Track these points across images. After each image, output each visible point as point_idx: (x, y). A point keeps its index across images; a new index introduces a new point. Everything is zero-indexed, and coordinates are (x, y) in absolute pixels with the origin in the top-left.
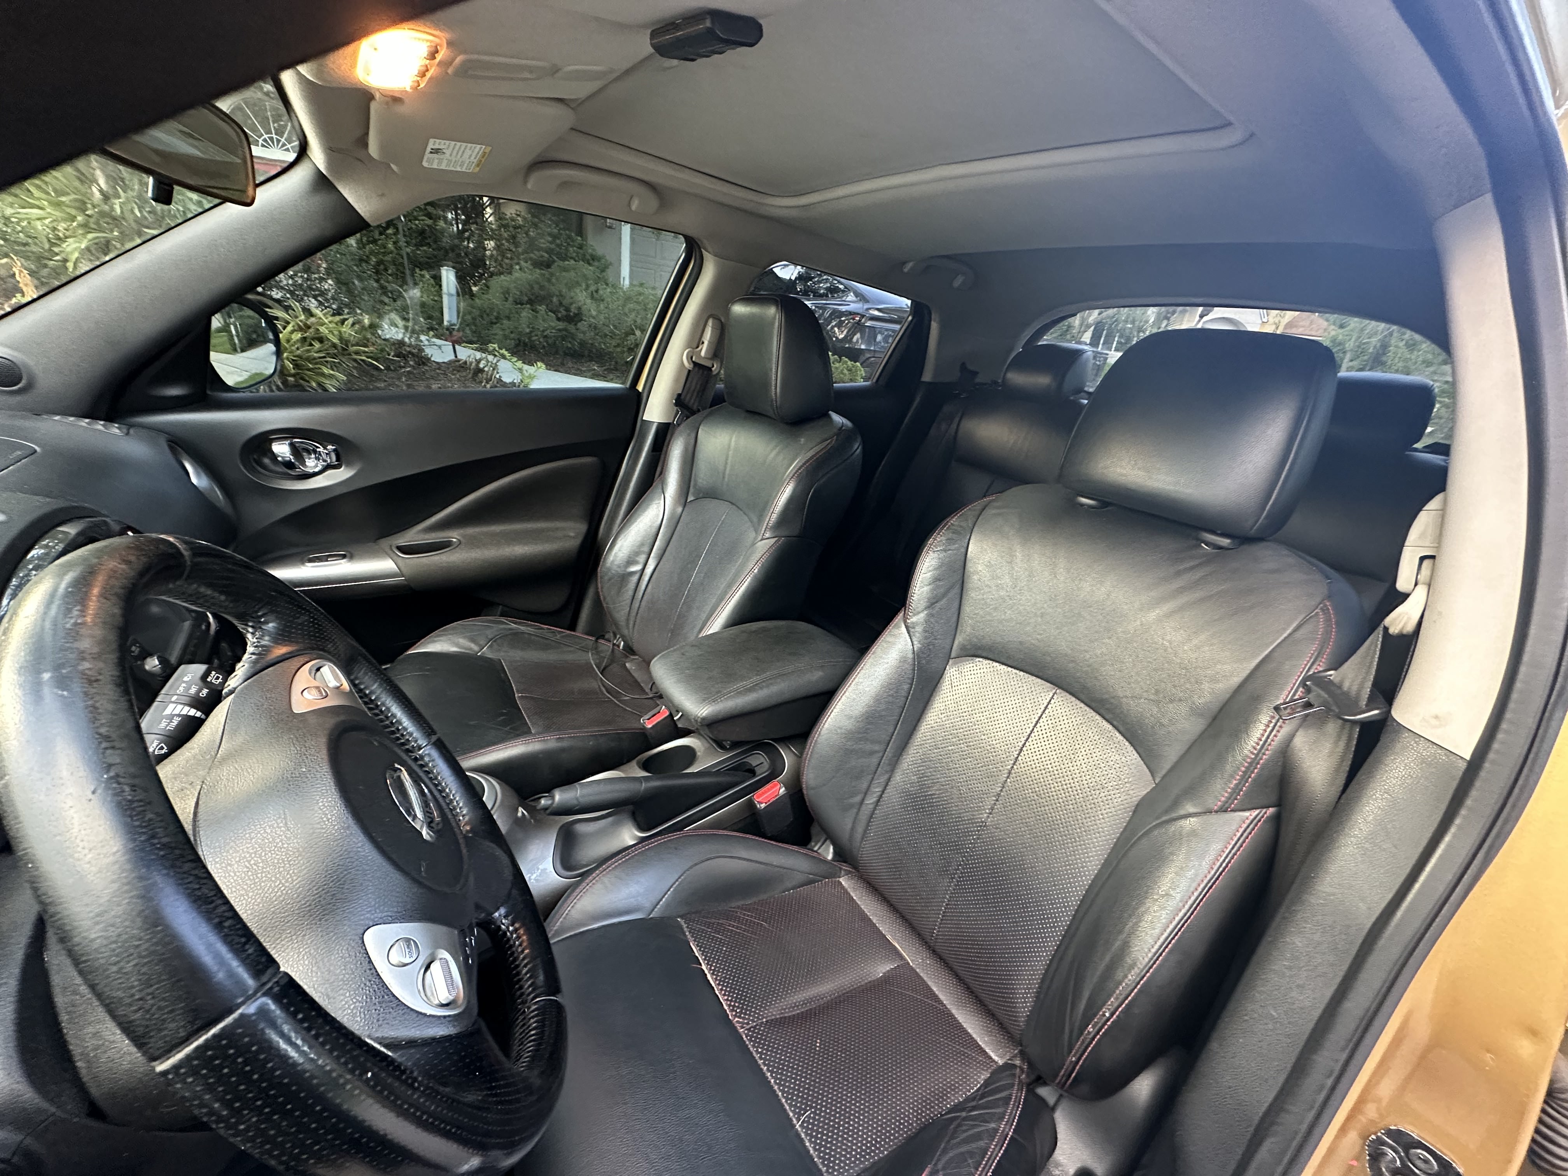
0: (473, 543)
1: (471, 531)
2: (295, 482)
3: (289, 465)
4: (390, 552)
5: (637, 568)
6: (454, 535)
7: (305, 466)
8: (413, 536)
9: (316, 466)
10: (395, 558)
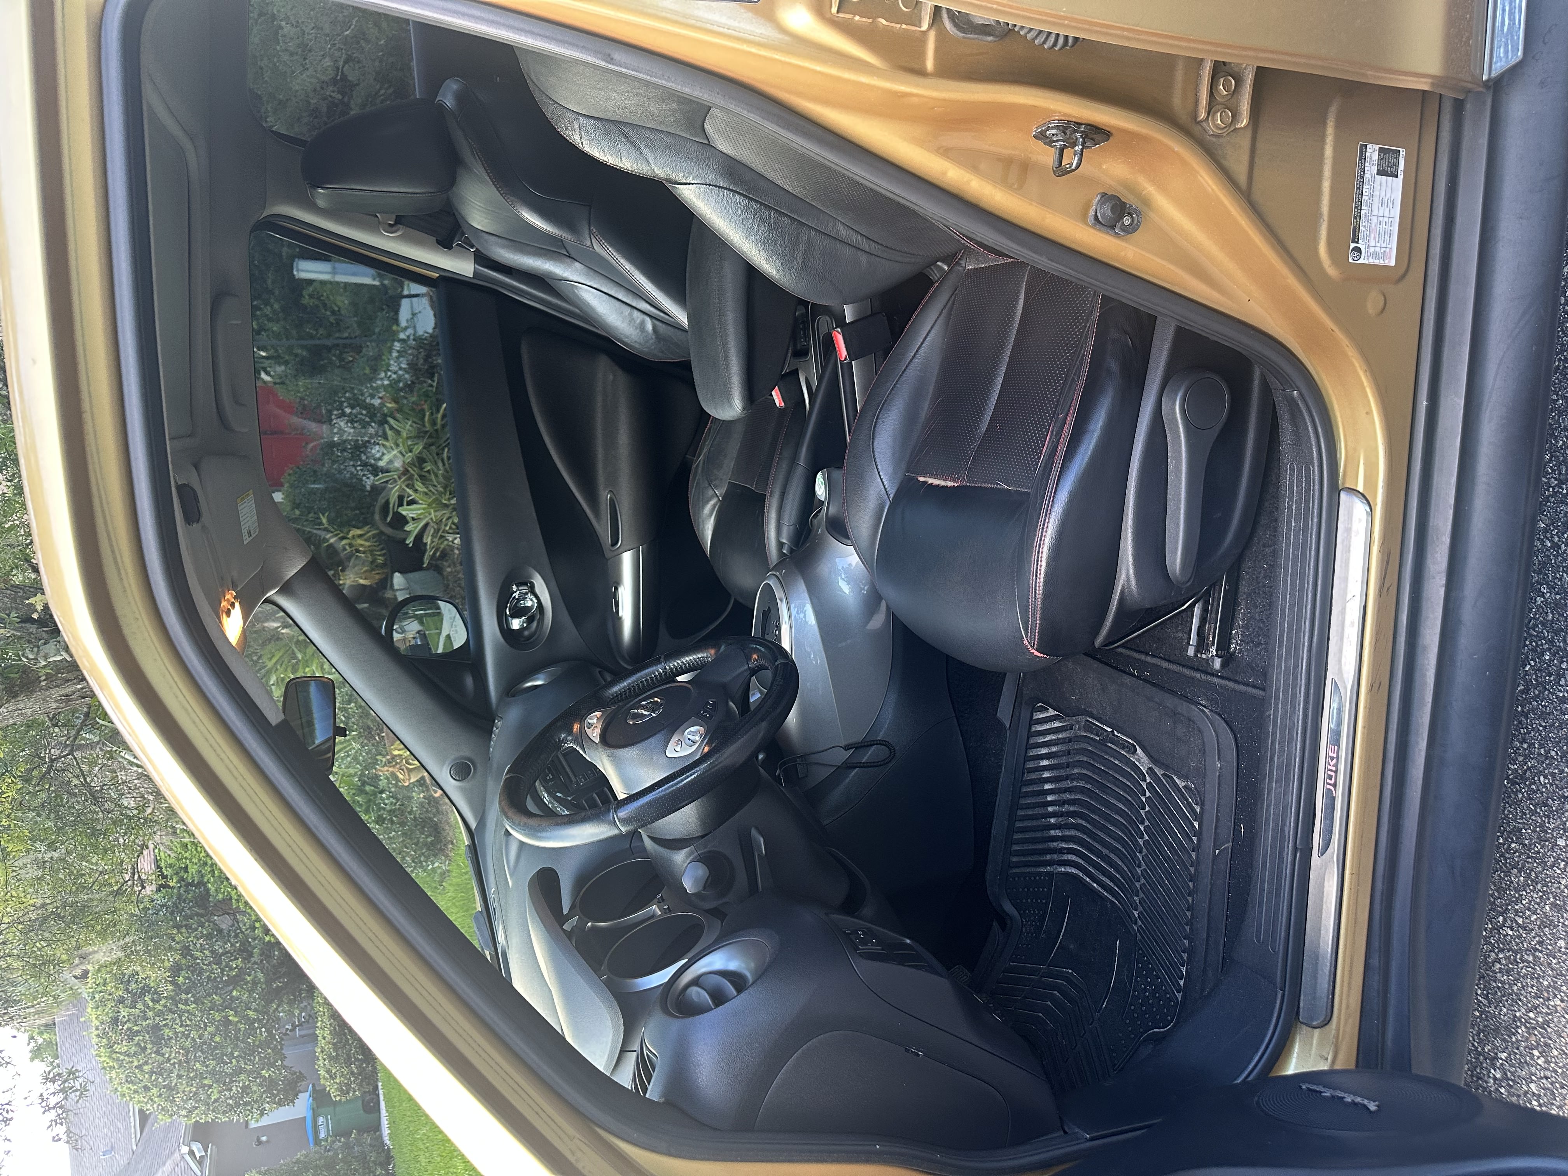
0: (612, 481)
1: (601, 478)
2: (546, 616)
3: (530, 620)
4: (616, 553)
5: (649, 322)
6: (605, 496)
7: (532, 606)
8: (604, 531)
9: (531, 600)
10: (621, 550)
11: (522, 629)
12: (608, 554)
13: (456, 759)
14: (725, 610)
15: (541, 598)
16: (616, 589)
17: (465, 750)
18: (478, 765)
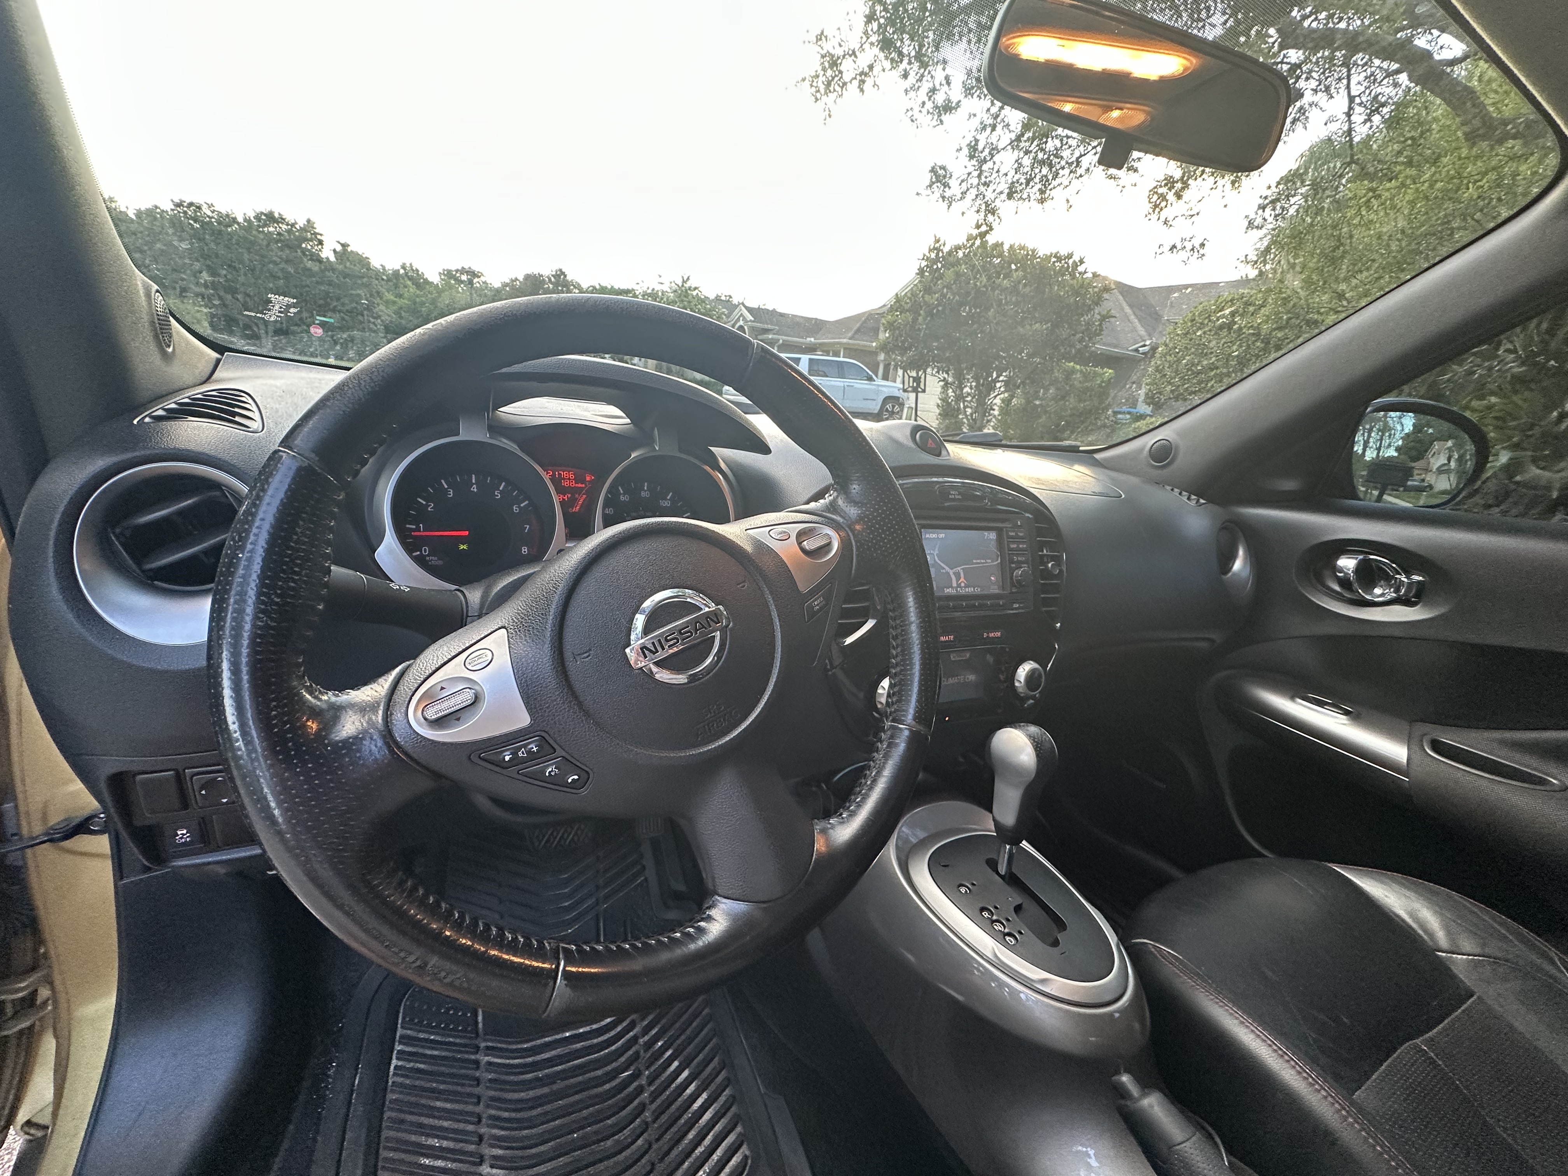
4: (1415, 739)
7: (1370, 593)
9: (1383, 595)
11: (1335, 569)
12: (1421, 728)
13: (1177, 448)
14: (1252, 834)
15: (1379, 609)
16: (1347, 713)
17: (1186, 463)
18: (1160, 472)
